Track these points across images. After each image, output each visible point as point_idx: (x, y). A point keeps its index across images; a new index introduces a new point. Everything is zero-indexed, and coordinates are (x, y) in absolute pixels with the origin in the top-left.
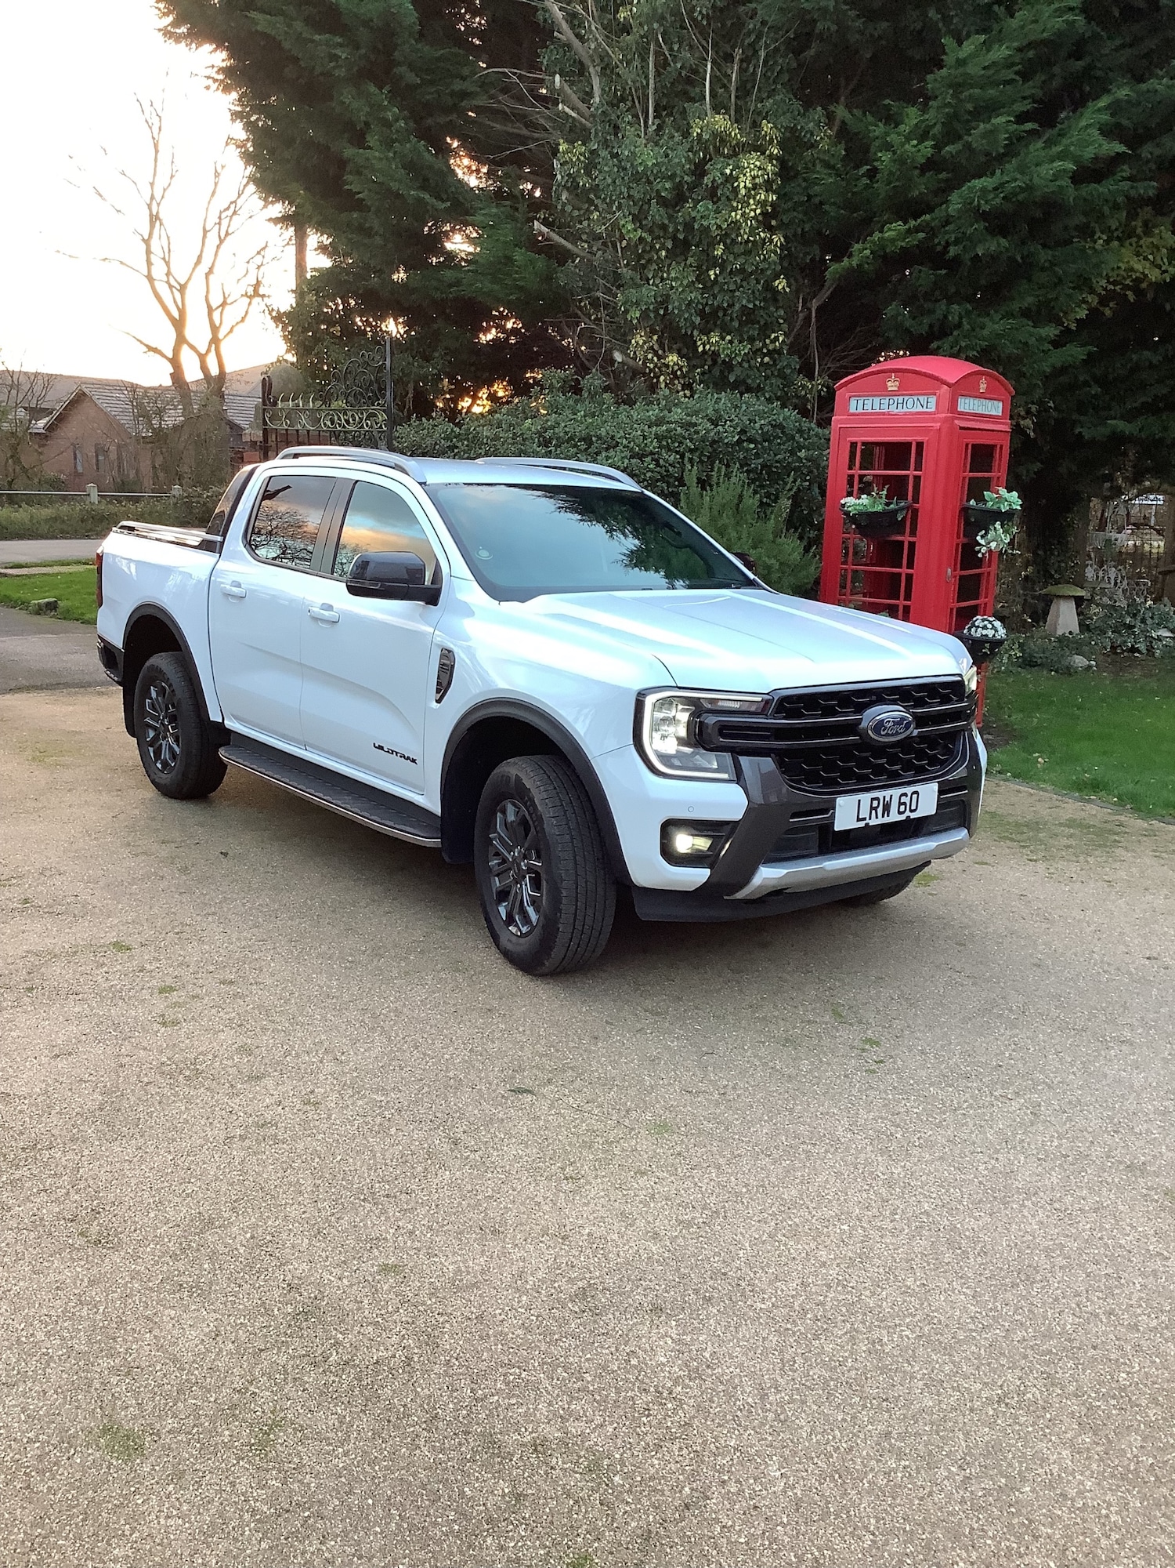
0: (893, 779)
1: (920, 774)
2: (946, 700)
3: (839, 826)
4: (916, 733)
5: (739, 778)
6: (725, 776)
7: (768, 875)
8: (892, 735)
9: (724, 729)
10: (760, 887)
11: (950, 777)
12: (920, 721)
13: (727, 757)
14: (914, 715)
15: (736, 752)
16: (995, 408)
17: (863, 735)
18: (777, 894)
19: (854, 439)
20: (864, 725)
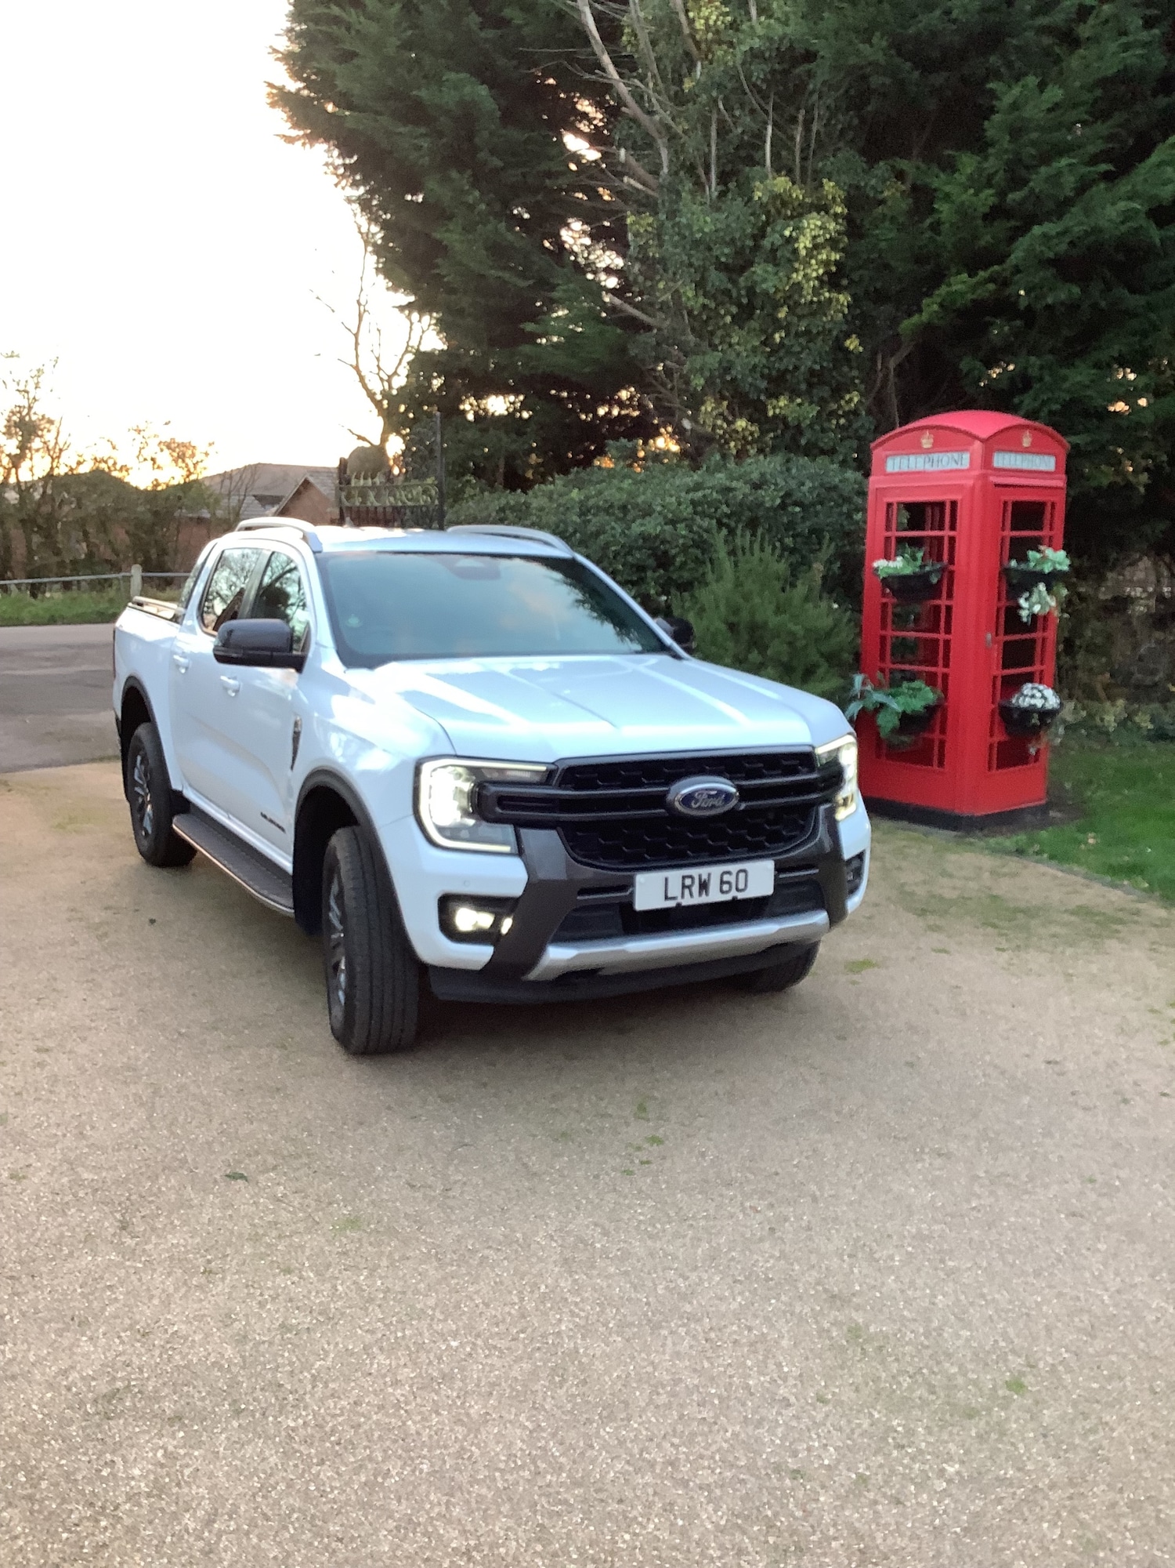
0: (717, 854)
1: (754, 851)
2: (794, 771)
3: (640, 905)
4: (743, 806)
5: (520, 852)
6: (506, 849)
7: (559, 955)
8: (707, 808)
9: (502, 800)
10: (549, 969)
11: (792, 854)
12: (745, 794)
13: (509, 829)
14: (739, 788)
15: (518, 824)
16: (1047, 463)
17: (670, 808)
18: (570, 977)
19: (890, 500)
20: (670, 797)
